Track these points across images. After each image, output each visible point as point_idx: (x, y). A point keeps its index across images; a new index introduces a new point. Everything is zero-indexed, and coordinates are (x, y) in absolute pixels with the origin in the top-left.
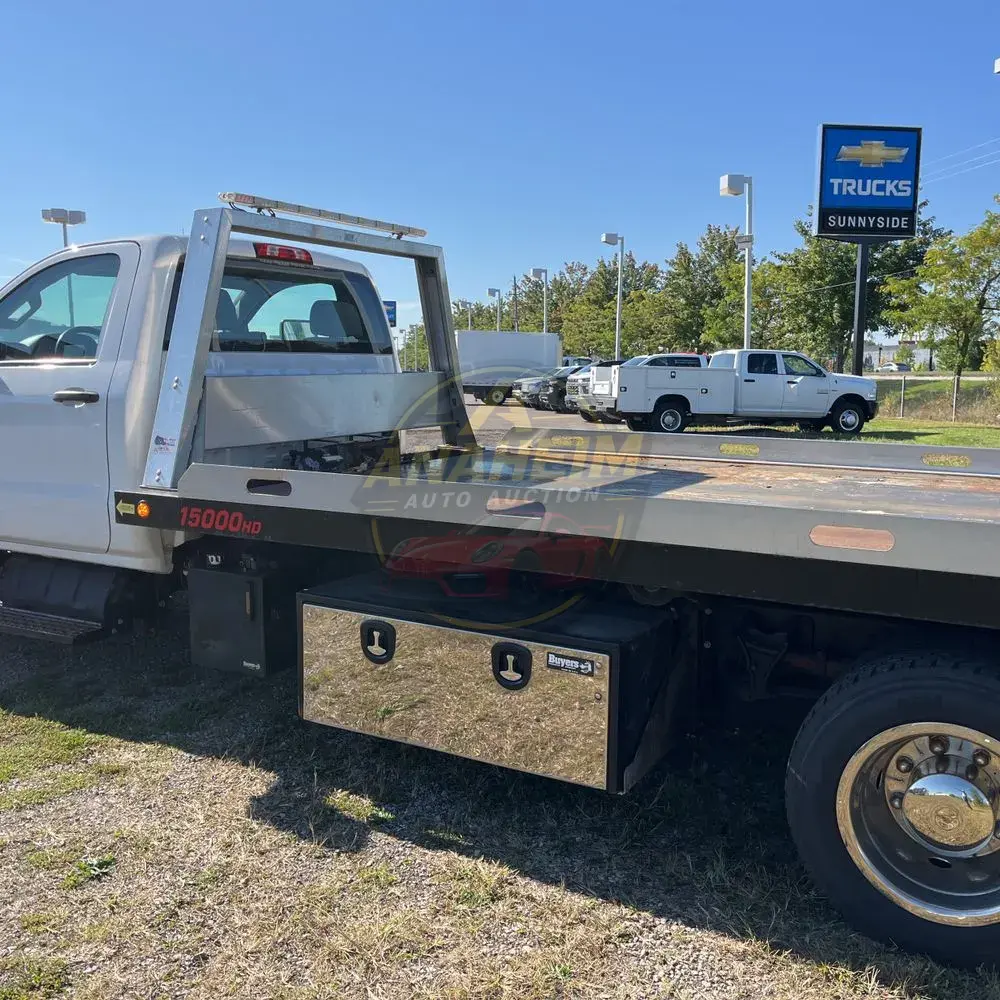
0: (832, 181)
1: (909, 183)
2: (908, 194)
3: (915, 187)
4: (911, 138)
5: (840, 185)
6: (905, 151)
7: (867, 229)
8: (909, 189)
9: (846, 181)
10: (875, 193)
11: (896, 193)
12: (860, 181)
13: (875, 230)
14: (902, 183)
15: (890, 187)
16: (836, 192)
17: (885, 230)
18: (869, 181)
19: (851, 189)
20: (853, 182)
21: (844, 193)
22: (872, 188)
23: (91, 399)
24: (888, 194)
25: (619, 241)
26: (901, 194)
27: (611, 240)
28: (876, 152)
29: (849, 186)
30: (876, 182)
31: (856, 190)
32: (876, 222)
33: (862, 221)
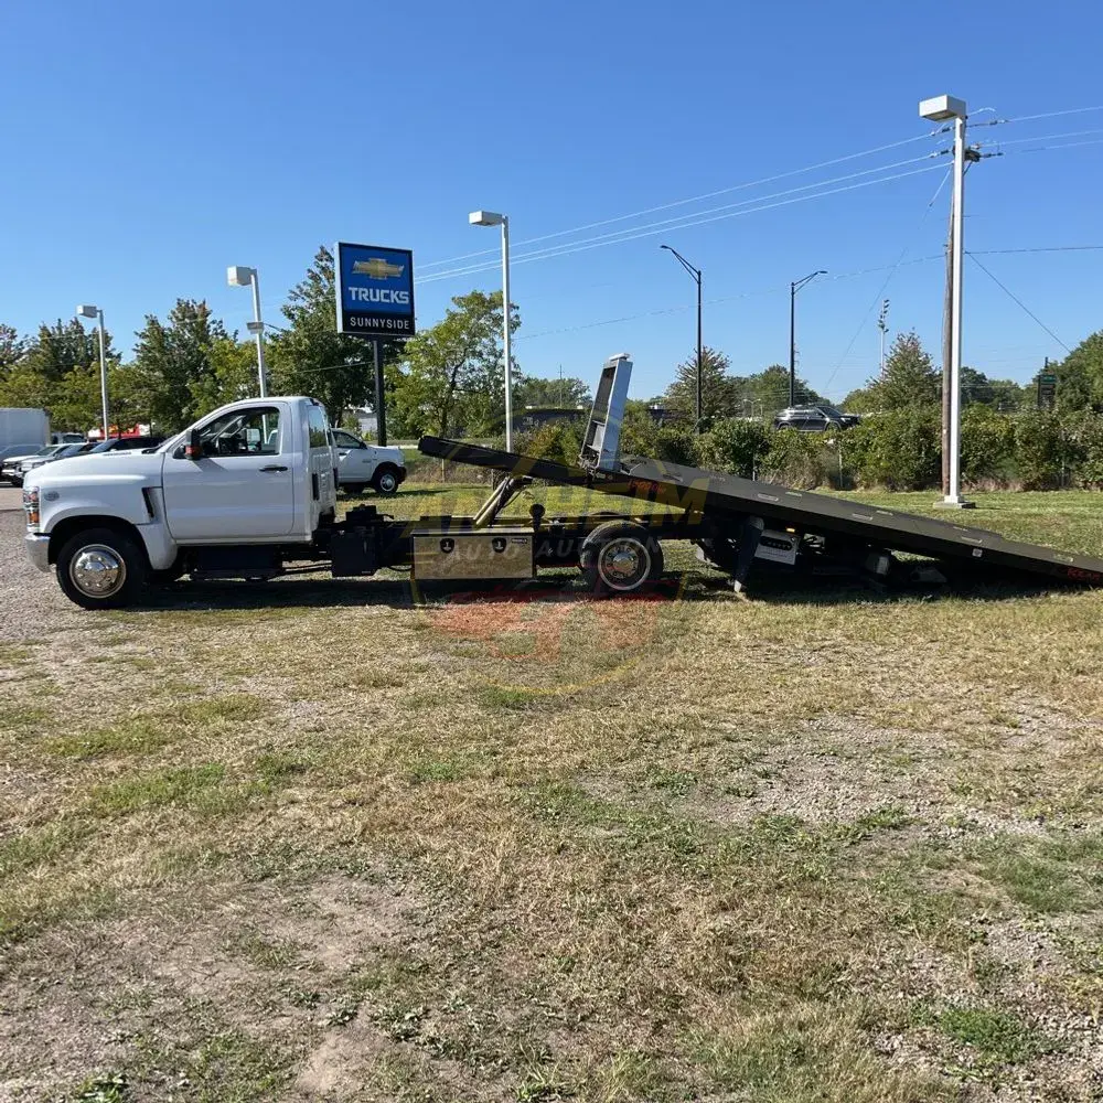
0: (350, 288)
1: (407, 293)
2: (407, 302)
3: (411, 298)
4: (403, 258)
5: (357, 292)
6: (401, 268)
7: (379, 329)
8: (407, 298)
9: (361, 290)
10: (383, 300)
11: (398, 301)
12: (371, 291)
13: (386, 329)
14: (402, 293)
15: (394, 296)
16: (354, 298)
17: (392, 330)
18: (378, 291)
19: (365, 296)
20: (366, 290)
21: (360, 299)
22: (380, 296)
23: (283, 469)
24: (393, 302)
25: (98, 314)
26: (403, 302)
27: (90, 312)
28: (381, 267)
29: (363, 294)
30: (383, 292)
31: (368, 297)
32: (385, 324)
33: (376, 323)
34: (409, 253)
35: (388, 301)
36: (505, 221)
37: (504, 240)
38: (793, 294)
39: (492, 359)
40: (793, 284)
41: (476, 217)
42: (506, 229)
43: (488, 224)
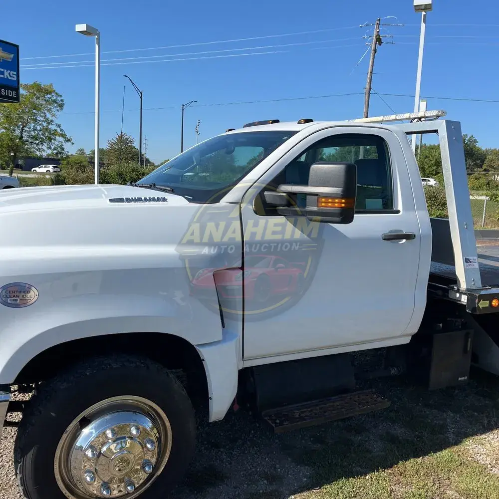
1: (15, 73)
2: (15, 79)
3: (18, 77)
6: (12, 56)
8: (15, 76)
11: (10, 78)
13: (1, 96)
14: (12, 73)
15: (6, 73)
17: (5, 96)
24: (6, 77)
26: (12, 78)
32: (0, 91)
34: (17, 47)
35: (3, 76)
36: (98, 35)
37: (97, 47)
38: (183, 110)
39: (45, 124)
40: (183, 106)
41: (81, 27)
42: (98, 39)
43: (90, 34)
